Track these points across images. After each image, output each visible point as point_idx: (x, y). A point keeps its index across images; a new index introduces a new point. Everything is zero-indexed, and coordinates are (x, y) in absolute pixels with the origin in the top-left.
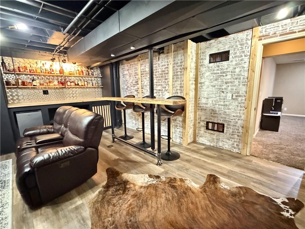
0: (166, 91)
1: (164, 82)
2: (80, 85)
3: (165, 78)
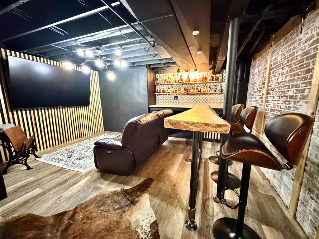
0: (303, 99)
1: (302, 78)
2: (202, 91)
3: (305, 69)
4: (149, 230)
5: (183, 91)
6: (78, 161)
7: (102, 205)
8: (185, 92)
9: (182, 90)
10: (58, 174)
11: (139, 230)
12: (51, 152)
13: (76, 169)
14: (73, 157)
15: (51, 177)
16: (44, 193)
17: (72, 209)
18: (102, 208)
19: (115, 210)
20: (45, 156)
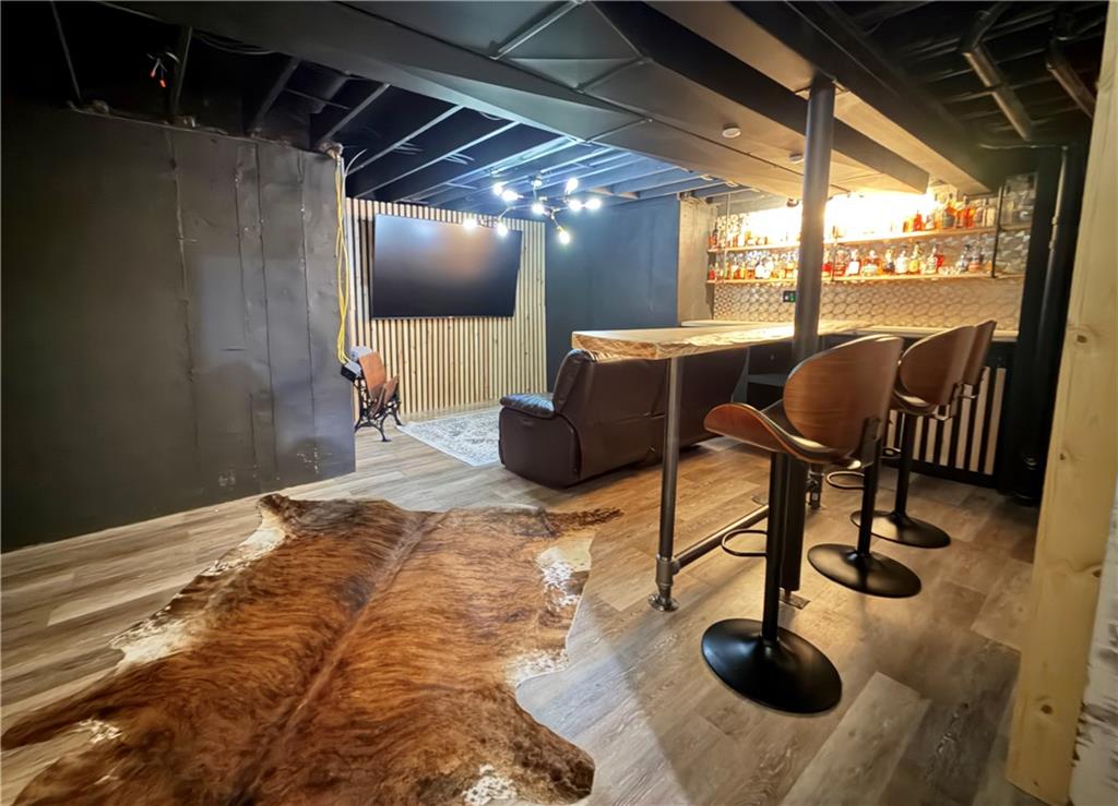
4: (567, 578)
6: (470, 445)
7: (494, 521)
10: (429, 459)
11: (546, 572)
12: (423, 419)
13: (463, 458)
14: (462, 436)
15: (418, 460)
16: (404, 481)
17: (443, 511)
18: (494, 525)
19: (515, 534)
20: (412, 424)
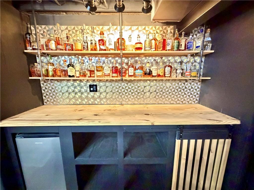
2: (153, 75)
5: (109, 72)
8: (114, 75)
9: (107, 70)
